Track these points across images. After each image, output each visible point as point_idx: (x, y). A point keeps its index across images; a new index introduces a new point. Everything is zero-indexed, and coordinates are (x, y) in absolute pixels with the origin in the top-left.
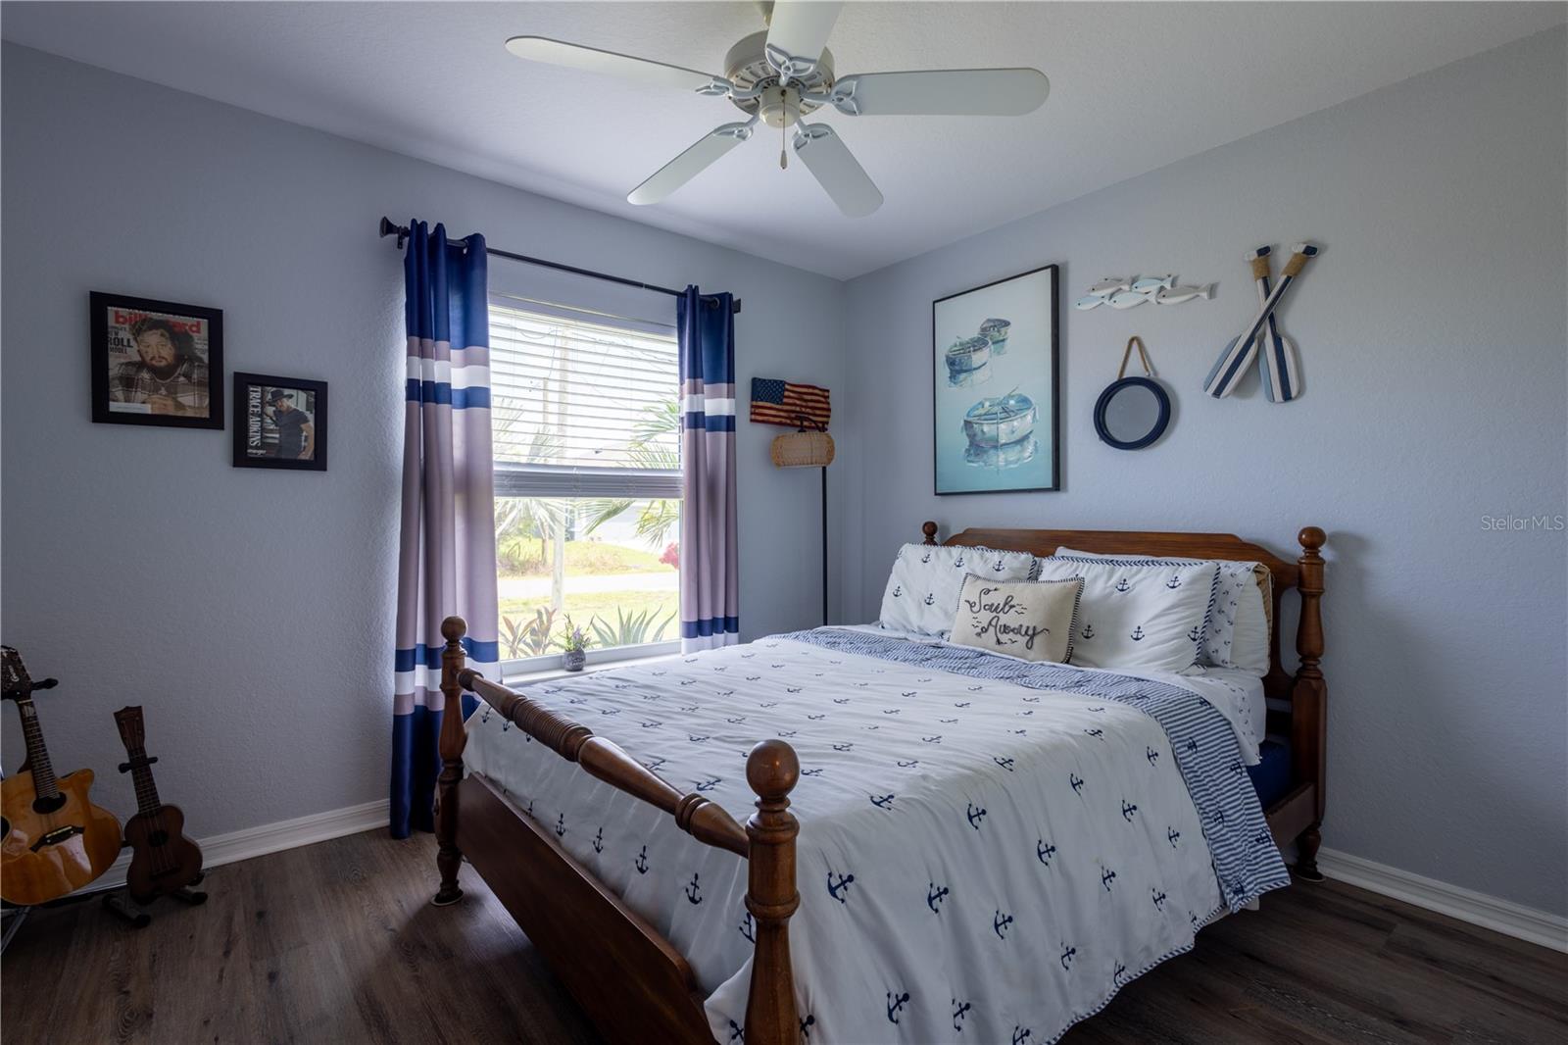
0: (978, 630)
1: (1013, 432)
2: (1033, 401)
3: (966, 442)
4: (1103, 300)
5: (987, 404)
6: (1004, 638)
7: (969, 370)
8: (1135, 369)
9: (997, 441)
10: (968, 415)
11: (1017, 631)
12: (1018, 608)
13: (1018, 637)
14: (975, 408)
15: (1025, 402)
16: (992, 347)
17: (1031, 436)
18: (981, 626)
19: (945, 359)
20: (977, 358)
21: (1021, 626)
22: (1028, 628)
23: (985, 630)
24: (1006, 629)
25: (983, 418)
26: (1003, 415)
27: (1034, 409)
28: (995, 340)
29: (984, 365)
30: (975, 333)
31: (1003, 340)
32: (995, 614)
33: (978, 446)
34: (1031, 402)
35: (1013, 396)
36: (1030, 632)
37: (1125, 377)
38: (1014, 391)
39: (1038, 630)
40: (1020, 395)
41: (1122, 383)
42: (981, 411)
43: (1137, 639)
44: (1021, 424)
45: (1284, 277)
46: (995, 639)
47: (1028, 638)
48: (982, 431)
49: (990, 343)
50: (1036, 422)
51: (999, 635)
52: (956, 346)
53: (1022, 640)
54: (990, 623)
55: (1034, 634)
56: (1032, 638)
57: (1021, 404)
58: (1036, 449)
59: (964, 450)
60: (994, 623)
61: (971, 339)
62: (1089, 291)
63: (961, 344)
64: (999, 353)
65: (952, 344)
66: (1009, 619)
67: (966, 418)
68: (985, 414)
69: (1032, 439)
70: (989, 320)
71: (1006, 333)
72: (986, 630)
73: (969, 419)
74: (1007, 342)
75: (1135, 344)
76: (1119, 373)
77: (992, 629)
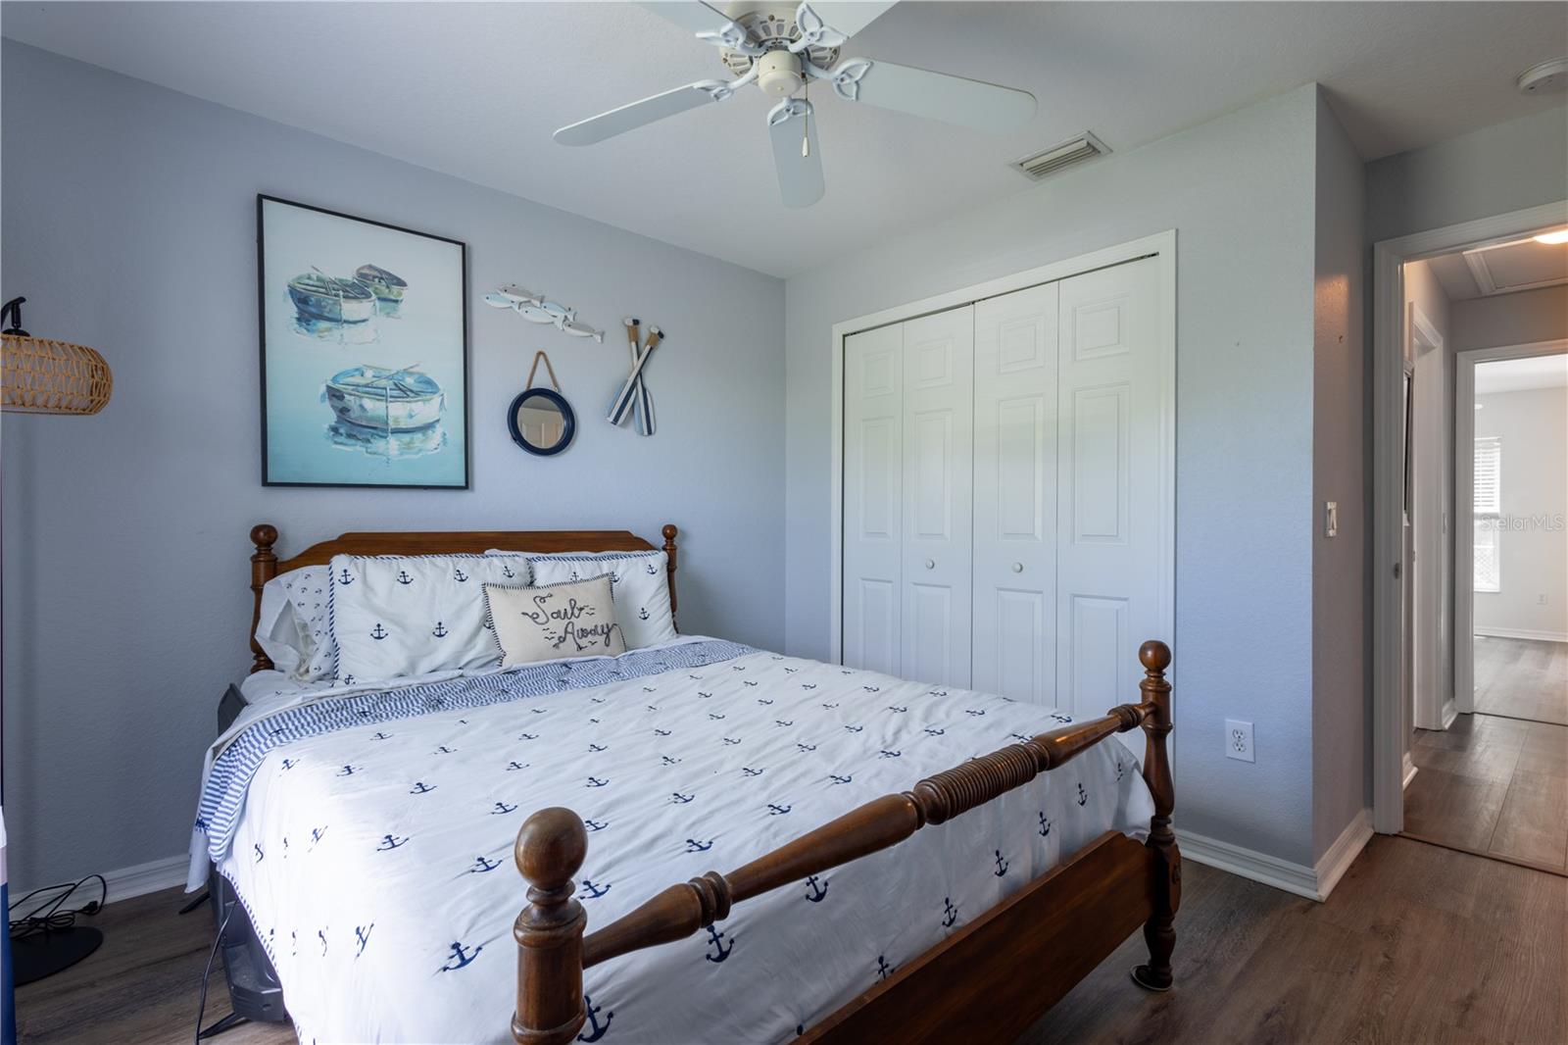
0: (556, 641)
1: (411, 417)
2: (440, 386)
3: (332, 417)
4: (512, 305)
5: (369, 374)
6: (583, 642)
7: (337, 321)
8: (542, 381)
9: (387, 424)
10: (334, 380)
11: (594, 632)
12: (586, 610)
13: (596, 638)
14: (346, 374)
15: (429, 386)
16: (377, 303)
17: (438, 426)
18: (556, 636)
19: (287, 289)
20: (350, 309)
21: (596, 626)
22: (602, 626)
23: (562, 639)
24: (584, 633)
25: (360, 389)
26: (395, 393)
27: (442, 395)
28: (382, 296)
29: (364, 321)
30: (349, 276)
31: (396, 301)
32: (566, 621)
33: (351, 426)
34: (436, 385)
35: (412, 374)
36: (606, 630)
37: (532, 388)
38: (412, 367)
39: (610, 626)
40: (421, 375)
41: (530, 393)
42: (358, 380)
43: (645, 618)
44: (423, 411)
45: (648, 347)
46: (576, 646)
47: (605, 636)
48: (361, 406)
49: (374, 297)
50: (441, 409)
51: (578, 641)
52: (309, 278)
53: (601, 639)
54: (566, 632)
55: (609, 631)
56: (608, 635)
57: (421, 385)
58: (445, 442)
59: (327, 426)
60: (570, 629)
61: (340, 280)
62: (501, 290)
63: (319, 279)
64: (388, 315)
65: (305, 272)
66: (582, 622)
67: (330, 384)
68: (366, 386)
69: (439, 429)
70: (370, 267)
71: (400, 294)
72: (564, 639)
73: (337, 386)
74: (401, 306)
75: (541, 357)
76: (527, 382)
77: (569, 636)
